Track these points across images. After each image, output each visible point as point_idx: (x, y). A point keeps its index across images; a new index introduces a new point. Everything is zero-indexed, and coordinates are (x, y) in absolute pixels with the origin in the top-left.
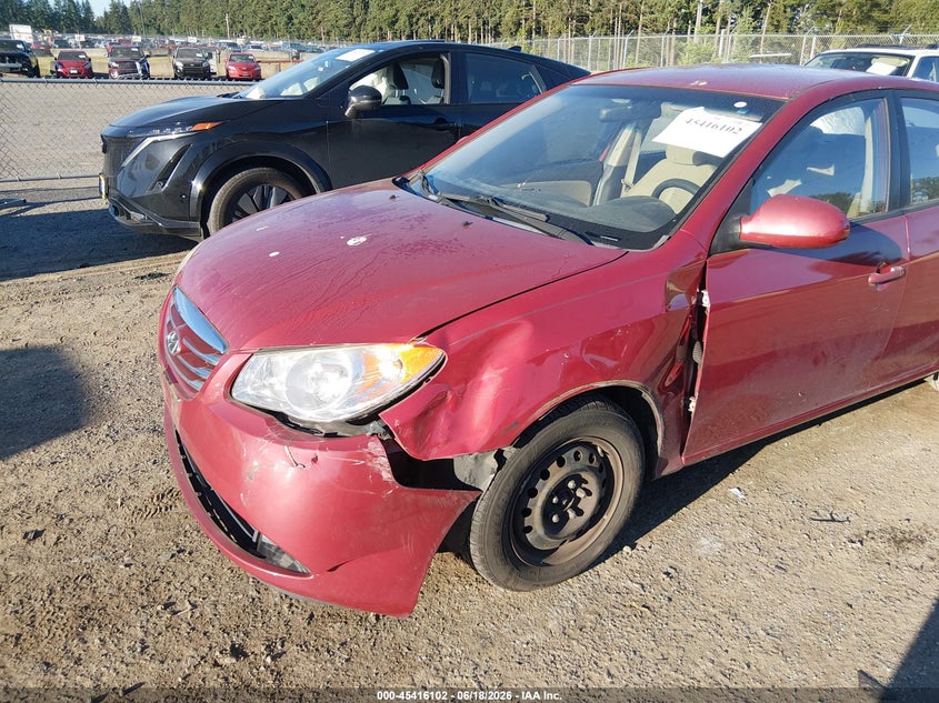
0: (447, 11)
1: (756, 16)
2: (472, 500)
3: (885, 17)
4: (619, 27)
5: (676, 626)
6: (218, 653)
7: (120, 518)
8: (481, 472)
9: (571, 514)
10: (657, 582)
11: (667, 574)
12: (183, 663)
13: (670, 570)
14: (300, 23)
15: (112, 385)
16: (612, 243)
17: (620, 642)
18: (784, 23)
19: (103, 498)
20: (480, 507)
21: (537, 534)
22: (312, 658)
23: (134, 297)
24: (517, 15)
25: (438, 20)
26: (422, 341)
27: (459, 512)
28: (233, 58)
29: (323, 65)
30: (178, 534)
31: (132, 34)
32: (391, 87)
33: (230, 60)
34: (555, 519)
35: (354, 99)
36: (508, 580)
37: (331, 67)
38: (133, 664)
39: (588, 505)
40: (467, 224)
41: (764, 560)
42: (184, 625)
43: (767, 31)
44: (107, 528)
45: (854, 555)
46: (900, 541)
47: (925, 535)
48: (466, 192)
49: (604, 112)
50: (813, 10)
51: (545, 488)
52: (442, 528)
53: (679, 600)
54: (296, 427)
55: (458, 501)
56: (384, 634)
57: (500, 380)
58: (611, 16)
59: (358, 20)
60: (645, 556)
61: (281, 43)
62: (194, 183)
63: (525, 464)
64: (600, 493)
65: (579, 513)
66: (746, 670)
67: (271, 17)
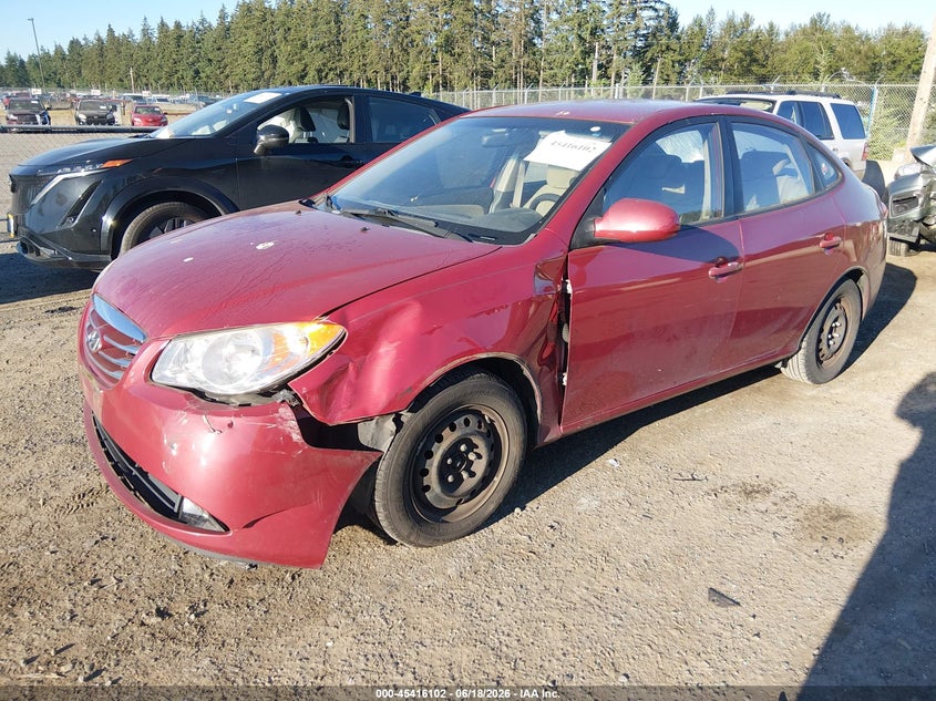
0: (355, 66)
1: (648, 71)
2: (374, 460)
3: (763, 71)
4: (521, 81)
5: (558, 565)
6: (144, 615)
7: (43, 516)
8: (381, 436)
9: (465, 475)
10: (542, 533)
11: (552, 527)
12: (112, 625)
13: (554, 524)
14: (208, 77)
15: (27, 405)
16: (490, 242)
17: (509, 580)
18: (674, 77)
19: (25, 500)
20: (382, 466)
21: (435, 492)
22: (233, 613)
23: (45, 329)
24: (425, 70)
25: (347, 75)
26: (325, 319)
27: (363, 471)
28: (139, 110)
29: (231, 108)
30: (100, 525)
31: (30, 87)
32: (299, 129)
33: (136, 112)
34: (450, 479)
35: (262, 138)
36: (410, 534)
37: (240, 109)
38: (63, 630)
39: (480, 467)
40: (365, 229)
41: (634, 511)
42: (111, 596)
43: (658, 84)
44: (30, 524)
45: (710, 505)
46: (750, 492)
47: (771, 487)
48: (366, 207)
49: (486, 139)
50: (699, 65)
51: (439, 450)
52: (348, 485)
53: (561, 546)
54: (213, 401)
55: (362, 461)
56: (300, 590)
57: (394, 352)
58: (513, 72)
59: (267, 74)
60: (533, 515)
61: (188, 96)
62: (104, 218)
63: (420, 427)
64: (489, 456)
65: (472, 474)
66: (615, 593)
67: (177, 72)
